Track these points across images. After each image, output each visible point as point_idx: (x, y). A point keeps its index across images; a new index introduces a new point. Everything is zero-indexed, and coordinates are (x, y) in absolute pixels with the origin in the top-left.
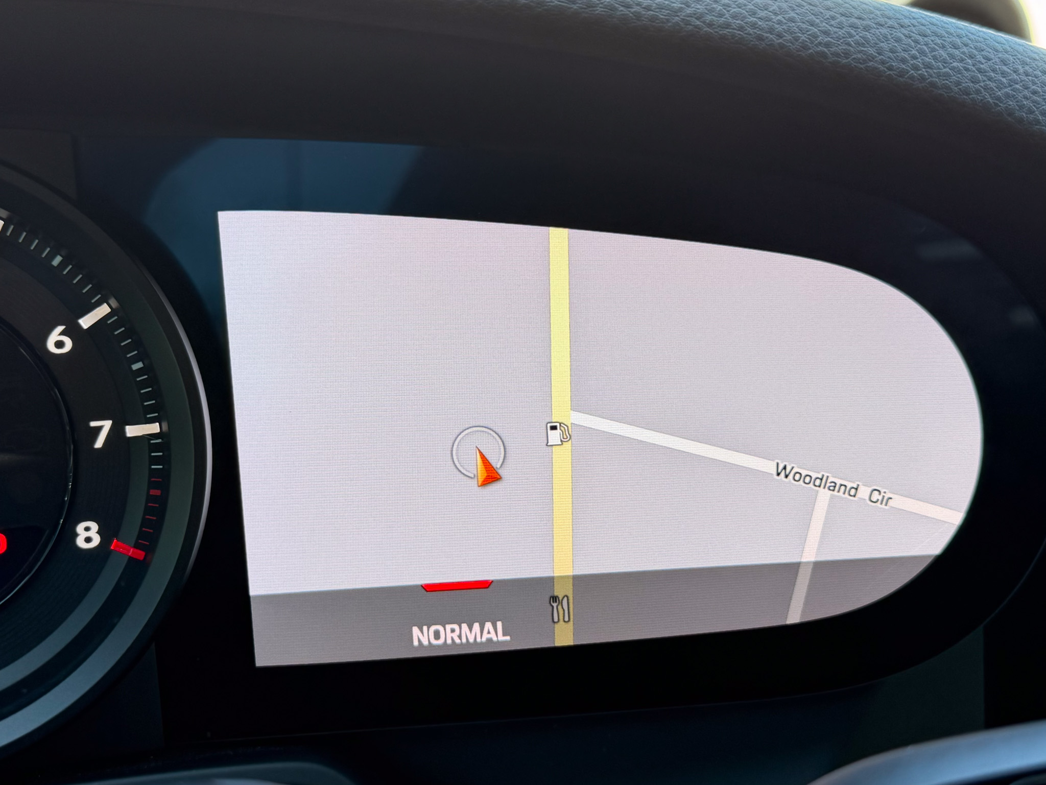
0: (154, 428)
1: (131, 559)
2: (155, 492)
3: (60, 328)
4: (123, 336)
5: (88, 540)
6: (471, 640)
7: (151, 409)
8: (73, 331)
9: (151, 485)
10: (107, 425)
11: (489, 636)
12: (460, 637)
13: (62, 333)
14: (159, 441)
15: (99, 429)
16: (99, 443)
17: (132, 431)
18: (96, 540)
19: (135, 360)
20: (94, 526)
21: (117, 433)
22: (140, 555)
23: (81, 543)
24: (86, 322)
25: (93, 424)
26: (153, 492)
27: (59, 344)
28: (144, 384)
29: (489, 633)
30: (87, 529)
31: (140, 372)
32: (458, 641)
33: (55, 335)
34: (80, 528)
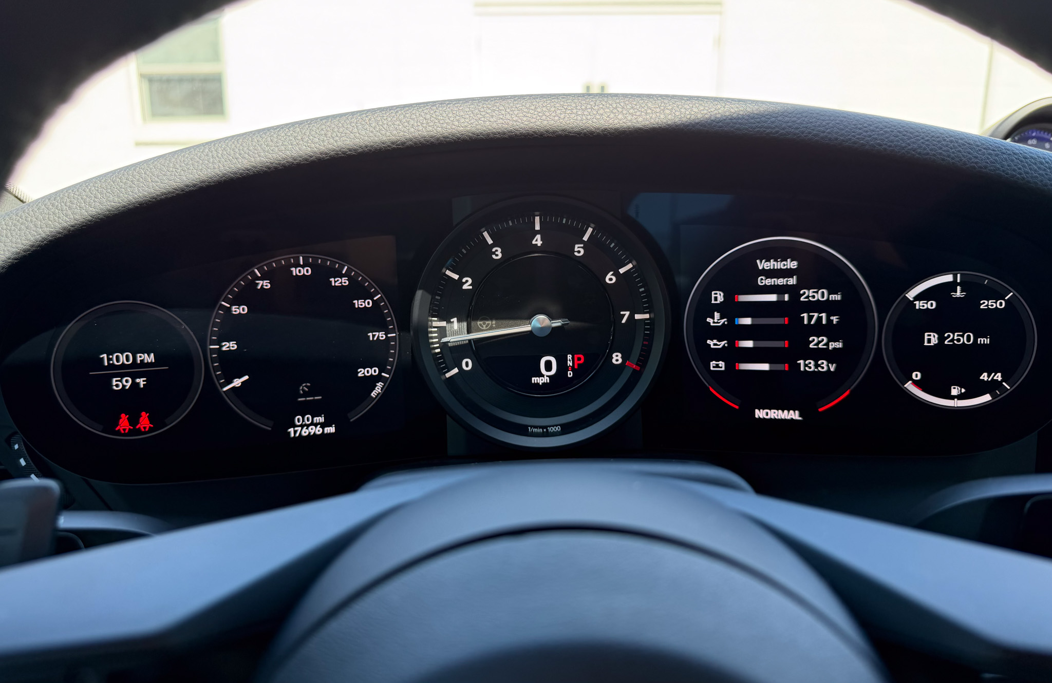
0: (647, 316)
1: (634, 370)
2: (647, 343)
3: (611, 273)
4: (637, 277)
5: (617, 360)
6: (783, 417)
7: (646, 308)
8: (616, 274)
9: (644, 340)
10: (627, 313)
11: (791, 417)
12: (778, 416)
13: (612, 275)
14: (649, 321)
15: (625, 315)
16: (624, 321)
17: (637, 317)
18: (620, 361)
19: (641, 287)
20: (620, 355)
21: (631, 317)
22: (638, 368)
23: (614, 361)
24: (622, 271)
25: (622, 313)
26: (644, 343)
27: (611, 279)
28: (644, 297)
29: (791, 415)
30: (617, 356)
31: (643, 292)
32: (776, 417)
33: (609, 276)
34: (614, 355)
